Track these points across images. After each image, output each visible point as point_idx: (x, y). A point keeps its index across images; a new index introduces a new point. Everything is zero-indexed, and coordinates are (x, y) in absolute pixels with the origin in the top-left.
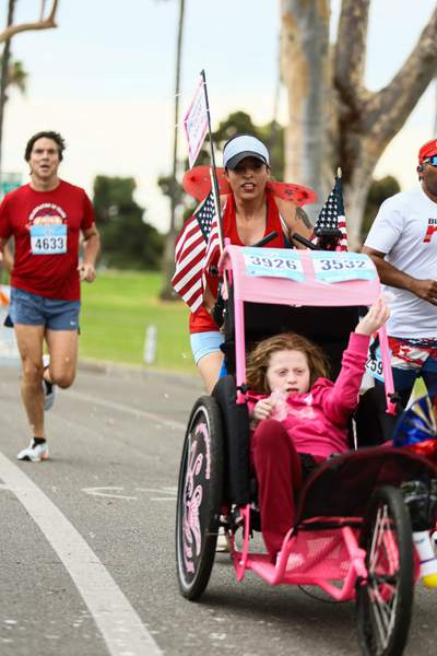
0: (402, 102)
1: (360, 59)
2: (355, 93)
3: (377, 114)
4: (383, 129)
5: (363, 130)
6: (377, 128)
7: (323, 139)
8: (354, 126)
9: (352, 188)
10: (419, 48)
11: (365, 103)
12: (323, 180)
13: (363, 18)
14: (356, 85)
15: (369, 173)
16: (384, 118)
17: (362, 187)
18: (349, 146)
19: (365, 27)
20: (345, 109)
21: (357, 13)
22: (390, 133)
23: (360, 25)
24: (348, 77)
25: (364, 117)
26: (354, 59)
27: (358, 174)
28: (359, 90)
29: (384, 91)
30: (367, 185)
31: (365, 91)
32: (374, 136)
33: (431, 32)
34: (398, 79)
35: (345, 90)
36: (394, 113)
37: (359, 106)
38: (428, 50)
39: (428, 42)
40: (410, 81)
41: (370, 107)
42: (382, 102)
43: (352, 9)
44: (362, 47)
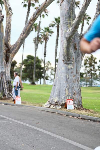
0: (17, 47)
1: (9, 40)
2: (9, 46)
3: (13, 49)
4: (14, 52)
5: (10, 52)
6: (13, 52)
7: (3, 54)
8: (9, 52)
9: (9, 63)
10: (20, 37)
11: (11, 47)
12: (3, 61)
13: (10, 32)
14: (9, 44)
15: (12, 60)
16: (14, 50)
17: (11, 63)
18: (8, 55)
19: (10, 34)
20: (7, 49)
21: (9, 31)
22: (16, 53)
23: (9, 33)
24: (7, 43)
25: (10, 50)
26: (8, 40)
27: (10, 61)
28: (9, 45)
29: (14, 45)
30: (12, 62)
31: (11, 45)
32: (13, 53)
33: (23, 34)
34: (16, 43)
35: (7, 45)
36: (16, 49)
37: (10, 48)
38: (22, 38)
39: (22, 36)
40: (19, 43)
41: (12, 48)
42: (14, 47)
43: (8, 31)
44: (10, 37)
